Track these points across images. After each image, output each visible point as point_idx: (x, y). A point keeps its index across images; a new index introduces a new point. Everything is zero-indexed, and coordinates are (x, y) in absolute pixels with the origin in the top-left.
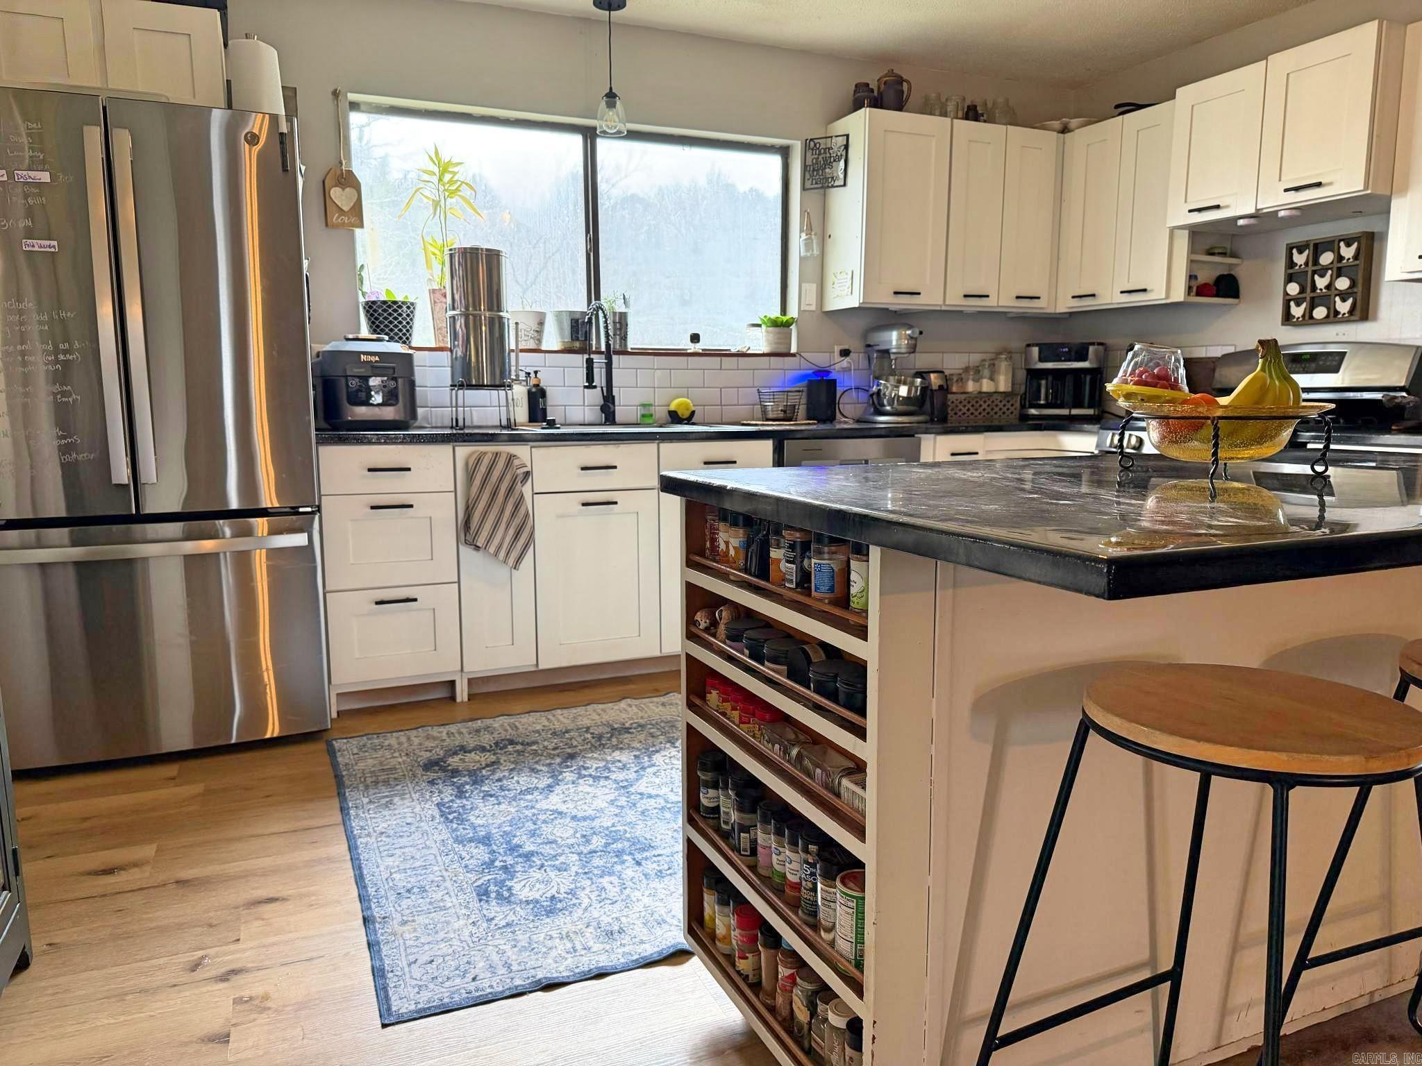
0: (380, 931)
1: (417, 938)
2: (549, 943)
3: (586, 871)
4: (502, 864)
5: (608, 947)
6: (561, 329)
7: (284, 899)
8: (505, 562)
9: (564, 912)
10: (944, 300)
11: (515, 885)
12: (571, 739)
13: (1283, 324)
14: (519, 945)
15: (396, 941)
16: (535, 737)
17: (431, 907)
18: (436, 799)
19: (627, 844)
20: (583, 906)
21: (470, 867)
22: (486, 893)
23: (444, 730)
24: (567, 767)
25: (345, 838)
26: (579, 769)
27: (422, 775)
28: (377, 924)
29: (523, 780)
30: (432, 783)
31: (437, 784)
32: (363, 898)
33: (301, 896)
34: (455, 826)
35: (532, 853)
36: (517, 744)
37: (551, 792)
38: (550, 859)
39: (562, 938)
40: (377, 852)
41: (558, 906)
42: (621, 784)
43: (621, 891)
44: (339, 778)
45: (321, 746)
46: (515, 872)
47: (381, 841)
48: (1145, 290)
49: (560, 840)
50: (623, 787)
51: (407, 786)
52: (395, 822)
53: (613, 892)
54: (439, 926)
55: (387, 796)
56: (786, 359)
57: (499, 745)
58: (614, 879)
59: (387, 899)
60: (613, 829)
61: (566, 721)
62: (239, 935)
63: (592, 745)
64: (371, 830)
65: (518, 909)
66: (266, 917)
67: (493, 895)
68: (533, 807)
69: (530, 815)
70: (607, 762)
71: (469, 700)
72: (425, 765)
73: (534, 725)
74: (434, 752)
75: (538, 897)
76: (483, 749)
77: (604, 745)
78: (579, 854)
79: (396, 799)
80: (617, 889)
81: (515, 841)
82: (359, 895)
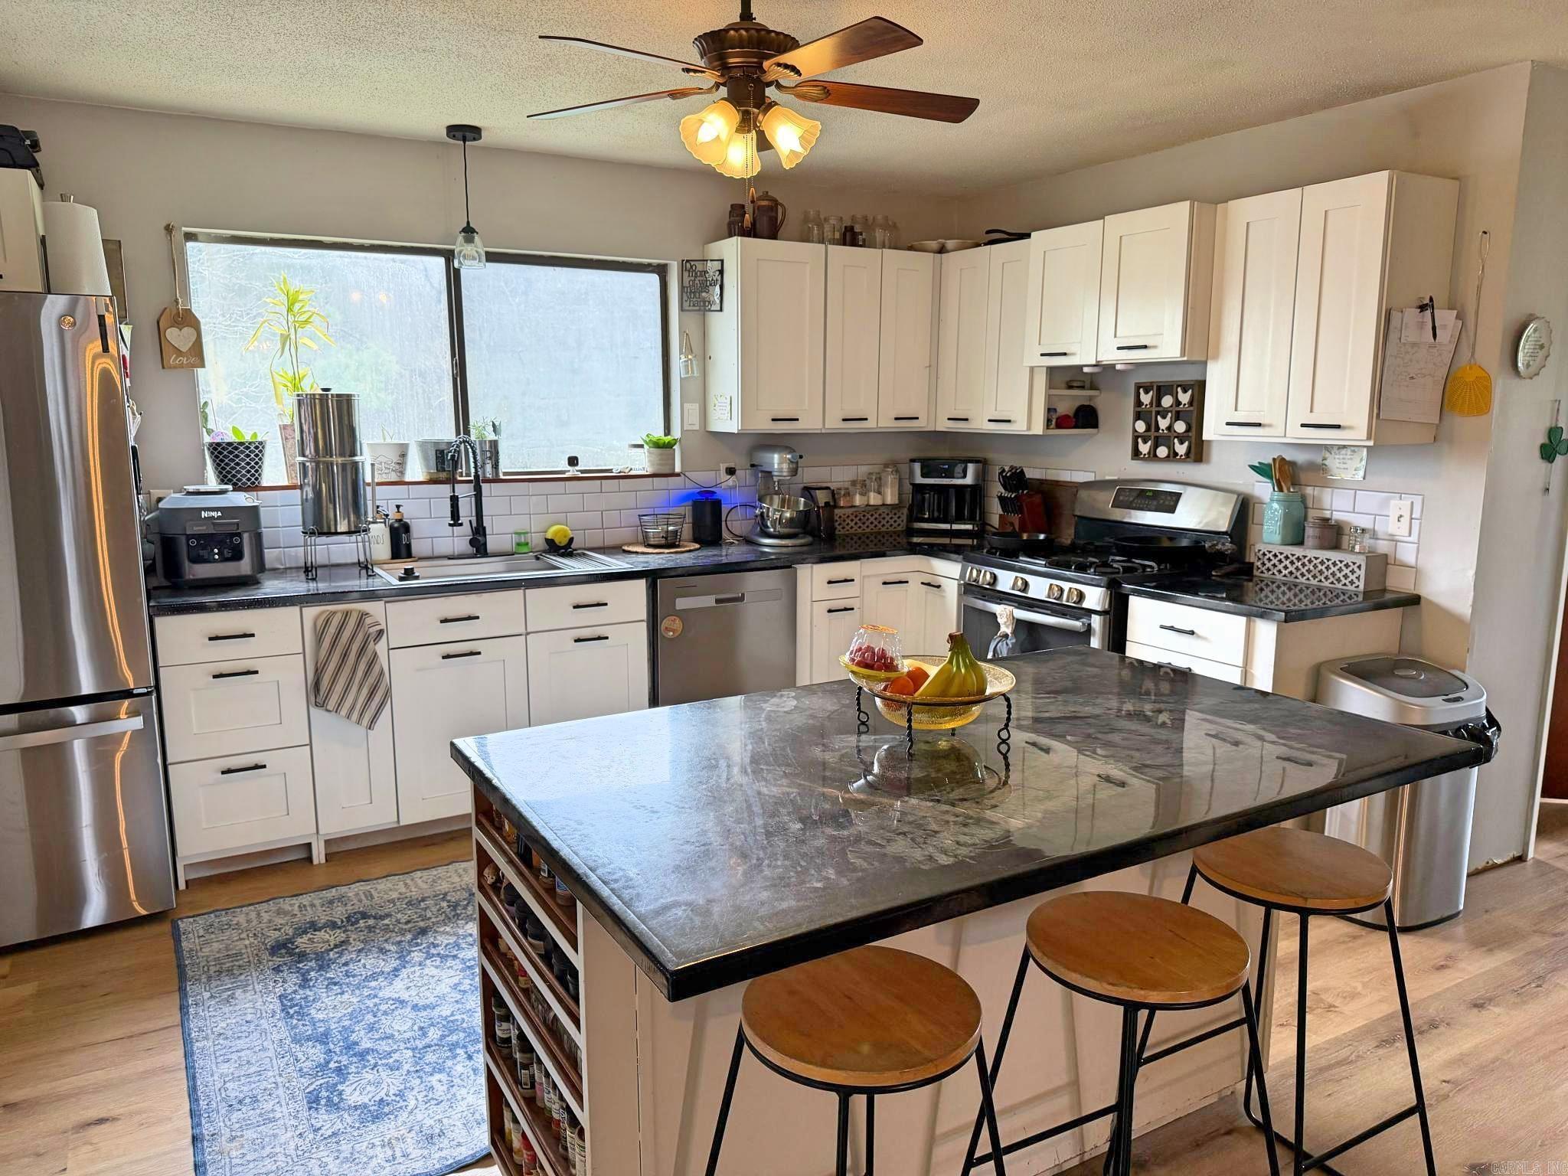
0: (208, 1149)
1: (244, 1155)
2: (370, 1152)
3: (418, 1068)
4: (336, 1065)
5: (426, 1152)
6: (426, 458)
7: (114, 1119)
8: (359, 722)
9: (390, 1116)
10: (824, 425)
11: (346, 1089)
12: (425, 909)
13: (1132, 459)
14: (342, 1156)
15: (223, 1161)
16: (389, 908)
17: (260, 1119)
18: (279, 991)
19: (462, 1035)
20: (409, 1108)
21: (305, 1070)
22: (317, 1100)
23: (296, 901)
24: (417, 945)
25: (182, 1042)
26: (429, 947)
27: (269, 961)
28: (205, 1142)
29: (371, 962)
30: (277, 970)
31: (282, 972)
32: (194, 1114)
33: (131, 1115)
34: (295, 1022)
35: (367, 1051)
36: (369, 917)
37: (396, 976)
38: (385, 1058)
39: (383, 1146)
40: (213, 1057)
41: (385, 1110)
42: (468, 964)
43: (448, 1089)
44: (181, 968)
45: (166, 927)
46: (348, 1073)
47: (219, 1044)
48: (1009, 421)
49: (396, 1034)
50: (469, 967)
51: (251, 975)
52: (234, 1021)
53: (440, 1090)
54: (267, 1139)
55: (229, 989)
56: (670, 479)
57: (351, 920)
58: (443, 1077)
59: (218, 1112)
60: (452, 1018)
61: (425, 886)
62: (66, 1164)
63: (446, 916)
64: (209, 1031)
65: (346, 1116)
66: (94, 1142)
67: (323, 1102)
68: (375, 996)
69: (371, 1005)
70: (458, 936)
71: (327, 860)
72: (273, 947)
73: (390, 893)
74: (282, 931)
75: (366, 1100)
76: (333, 925)
77: (458, 915)
78: (413, 1049)
79: (238, 992)
80: (445, 1088)
81: (354, 1037)
82: (191, 1110)
